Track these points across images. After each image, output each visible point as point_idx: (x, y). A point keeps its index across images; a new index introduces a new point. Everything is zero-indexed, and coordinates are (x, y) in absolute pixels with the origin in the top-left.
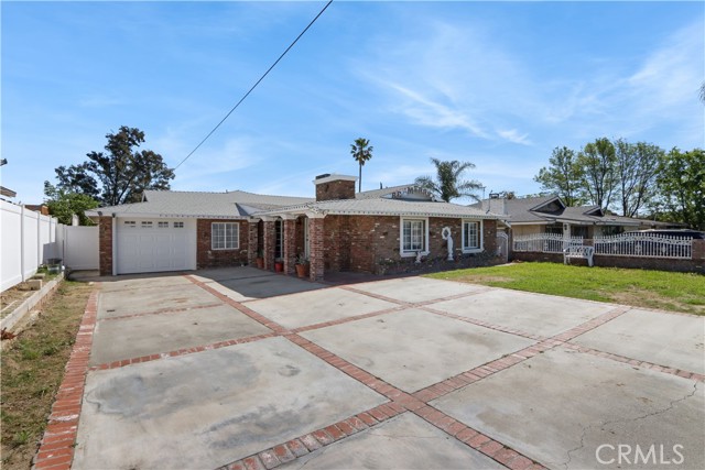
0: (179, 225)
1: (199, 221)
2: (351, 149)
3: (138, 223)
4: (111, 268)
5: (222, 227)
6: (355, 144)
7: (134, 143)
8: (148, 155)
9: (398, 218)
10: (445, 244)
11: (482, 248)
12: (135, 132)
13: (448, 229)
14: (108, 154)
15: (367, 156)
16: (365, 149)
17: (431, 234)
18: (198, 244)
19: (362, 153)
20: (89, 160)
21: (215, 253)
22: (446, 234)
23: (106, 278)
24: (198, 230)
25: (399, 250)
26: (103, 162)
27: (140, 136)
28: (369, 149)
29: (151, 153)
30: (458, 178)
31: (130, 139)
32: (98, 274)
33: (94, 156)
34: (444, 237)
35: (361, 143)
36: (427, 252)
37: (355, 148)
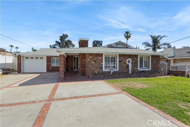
0: (42, 58)
1: (47, 57)
2: (124, 35)
3: (30, 58)
4: (21, 71)
5: (55, 59)
6: (125, 33)
7: (66, 38)
8: (68, 41)
9: (102, 55)
10: (128, 67)
11: (150, 69)
12: (66, 35)
13: (130, 60)
14: (60, 41)
15: (129, 37)
16: (129, 35)
17: (120, 61)
18: (47, 64)
19: (128, 36)
20: (56, 43)
21: (52, 67)
22: (129, 62)
23: (19, 73)
24: (47, 60)
25: (102, 68)
26: (59, 43)
27: (67, 36)
28: (130, 34)
29: (69, 40)
30: (160, 41)
31: (65, 37)
32: (17, 72)
33: (56, 42)
34: (127, 63)
35: (127, 33)
36: (118, 69)
37: (125, 35)
